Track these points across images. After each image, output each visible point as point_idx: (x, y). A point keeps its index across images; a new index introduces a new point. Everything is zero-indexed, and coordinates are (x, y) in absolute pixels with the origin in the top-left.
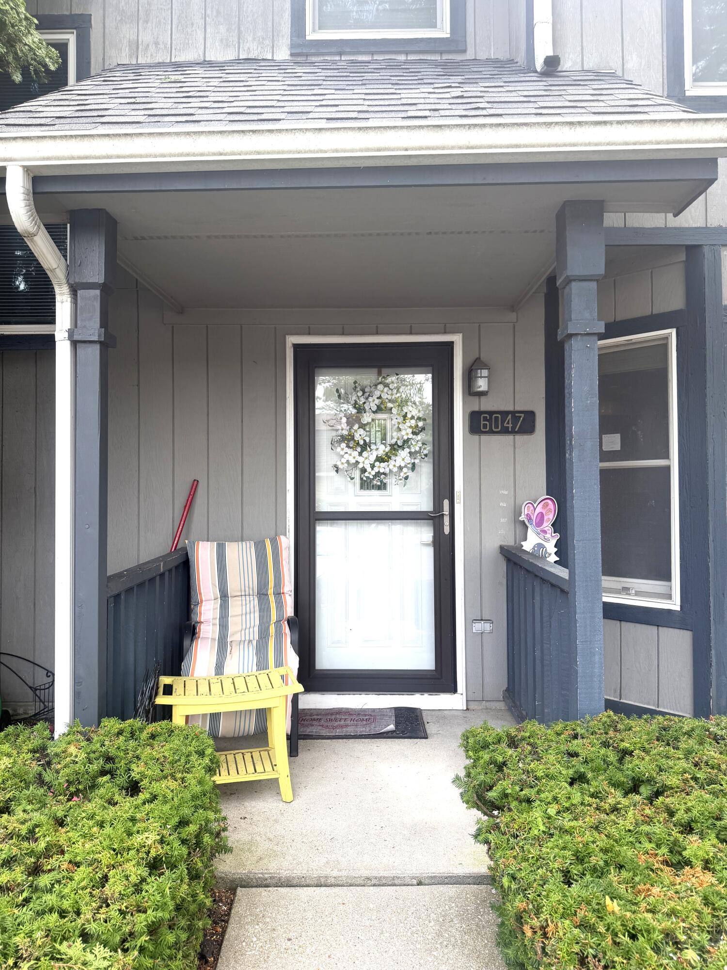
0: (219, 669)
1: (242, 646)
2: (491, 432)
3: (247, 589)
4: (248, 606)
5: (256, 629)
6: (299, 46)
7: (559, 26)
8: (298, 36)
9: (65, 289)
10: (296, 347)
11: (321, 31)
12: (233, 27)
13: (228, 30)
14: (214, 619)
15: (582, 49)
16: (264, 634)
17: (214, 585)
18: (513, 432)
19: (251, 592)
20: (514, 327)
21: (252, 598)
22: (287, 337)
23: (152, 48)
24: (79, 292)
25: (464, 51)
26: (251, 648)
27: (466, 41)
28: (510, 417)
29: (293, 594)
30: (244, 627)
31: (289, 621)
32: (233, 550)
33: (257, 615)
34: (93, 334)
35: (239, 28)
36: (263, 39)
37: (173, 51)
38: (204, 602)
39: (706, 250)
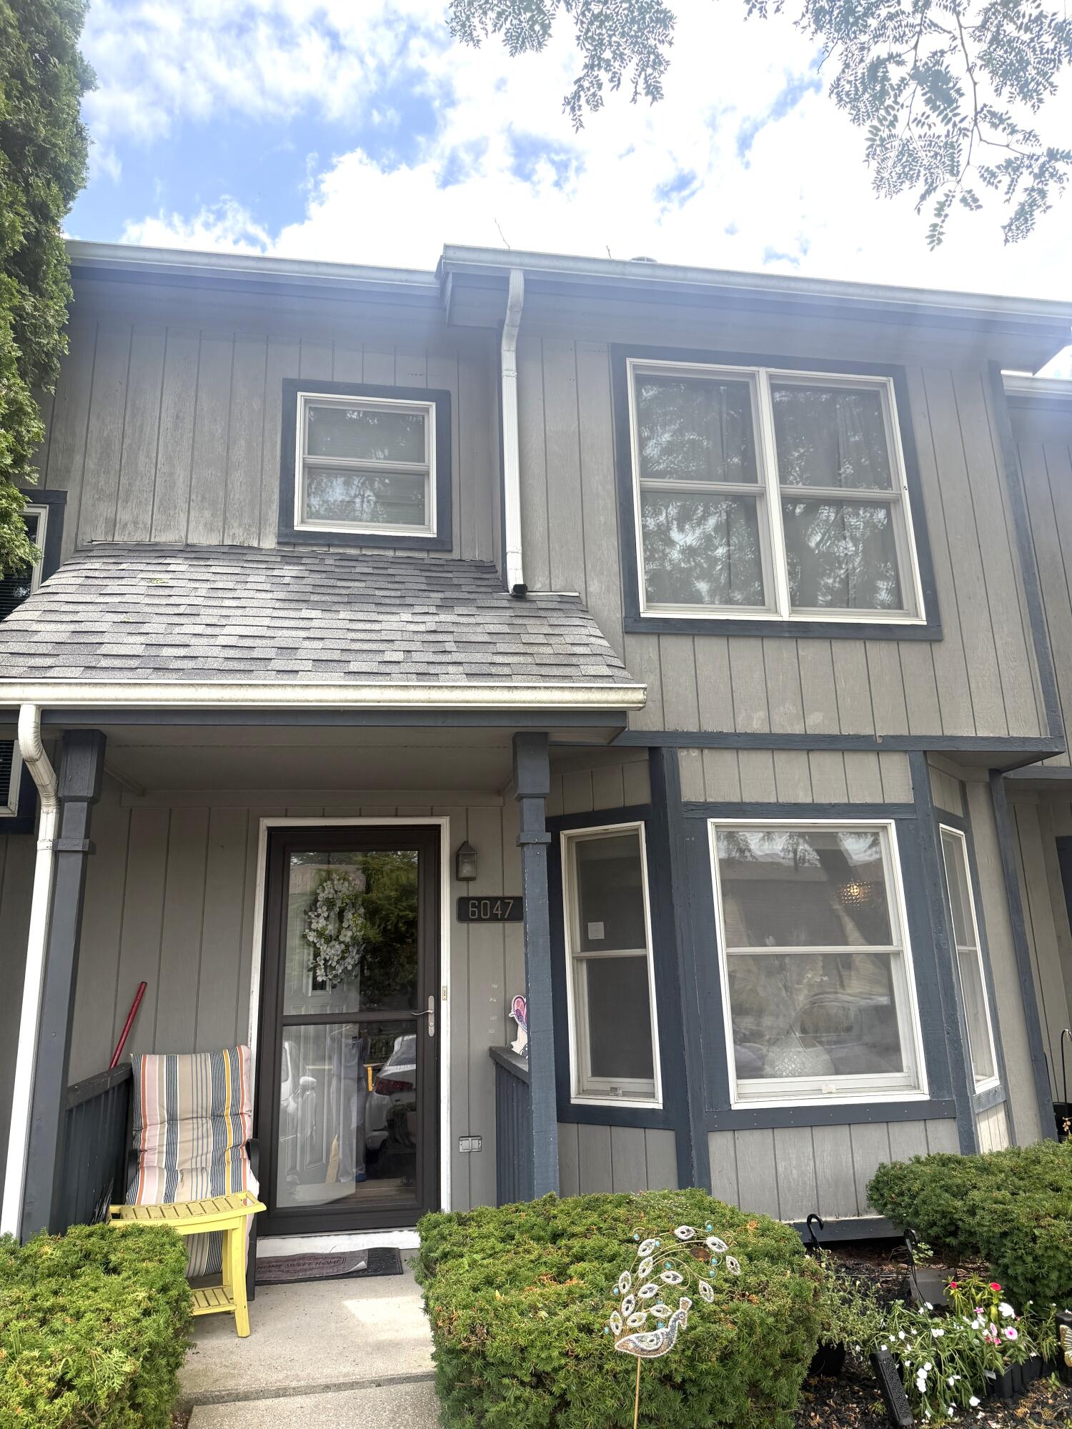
0: (169, 1197)
1: (194, 1174)
2: (480, 920)
3: (200, 1110)
4: (200, 1130)
5: (210, 1156)
6: (286, 535)
7: (529, 553)
8: (286, 526)
9: (53, 801)
10: (270, 829)
11: (311, 520)
12: (219, 513)
13: (212, 515)
14: (161, 1146)
15: (550, 573)
16: (218, 1162)
17: (161, 1106)
18: (503, 919)
19: (204, 1114)
20: (502, 812)
21: (204, 1121)
22: (261, 819)
23: (130, 527)
24: (67, 805)
25: (451, 551)
26: (205, 1175)
27: (452, 542)
28: (499, 903)
29: (252, 1114)
30: (195, 1155)
31: (248, 1145)
32: (184, 1065)
33: (211, 1140)
34: (78, 845)
35: (225, 514)
36: (249, 526)
37: (153, 531)
38: (148, 1127)
39: (664, 751)
